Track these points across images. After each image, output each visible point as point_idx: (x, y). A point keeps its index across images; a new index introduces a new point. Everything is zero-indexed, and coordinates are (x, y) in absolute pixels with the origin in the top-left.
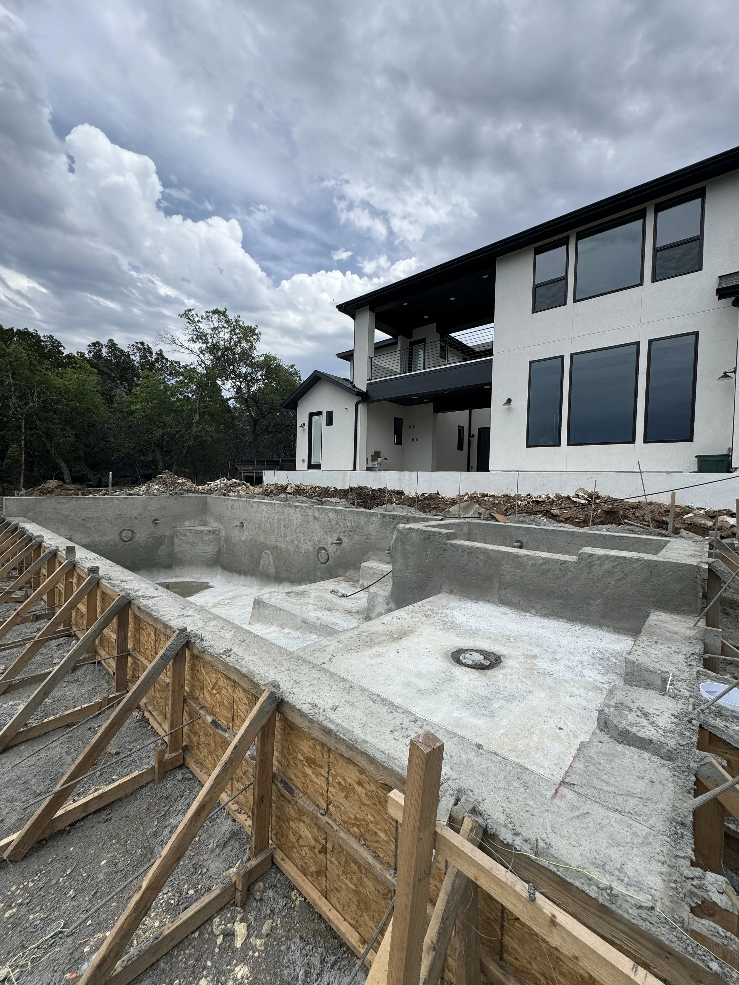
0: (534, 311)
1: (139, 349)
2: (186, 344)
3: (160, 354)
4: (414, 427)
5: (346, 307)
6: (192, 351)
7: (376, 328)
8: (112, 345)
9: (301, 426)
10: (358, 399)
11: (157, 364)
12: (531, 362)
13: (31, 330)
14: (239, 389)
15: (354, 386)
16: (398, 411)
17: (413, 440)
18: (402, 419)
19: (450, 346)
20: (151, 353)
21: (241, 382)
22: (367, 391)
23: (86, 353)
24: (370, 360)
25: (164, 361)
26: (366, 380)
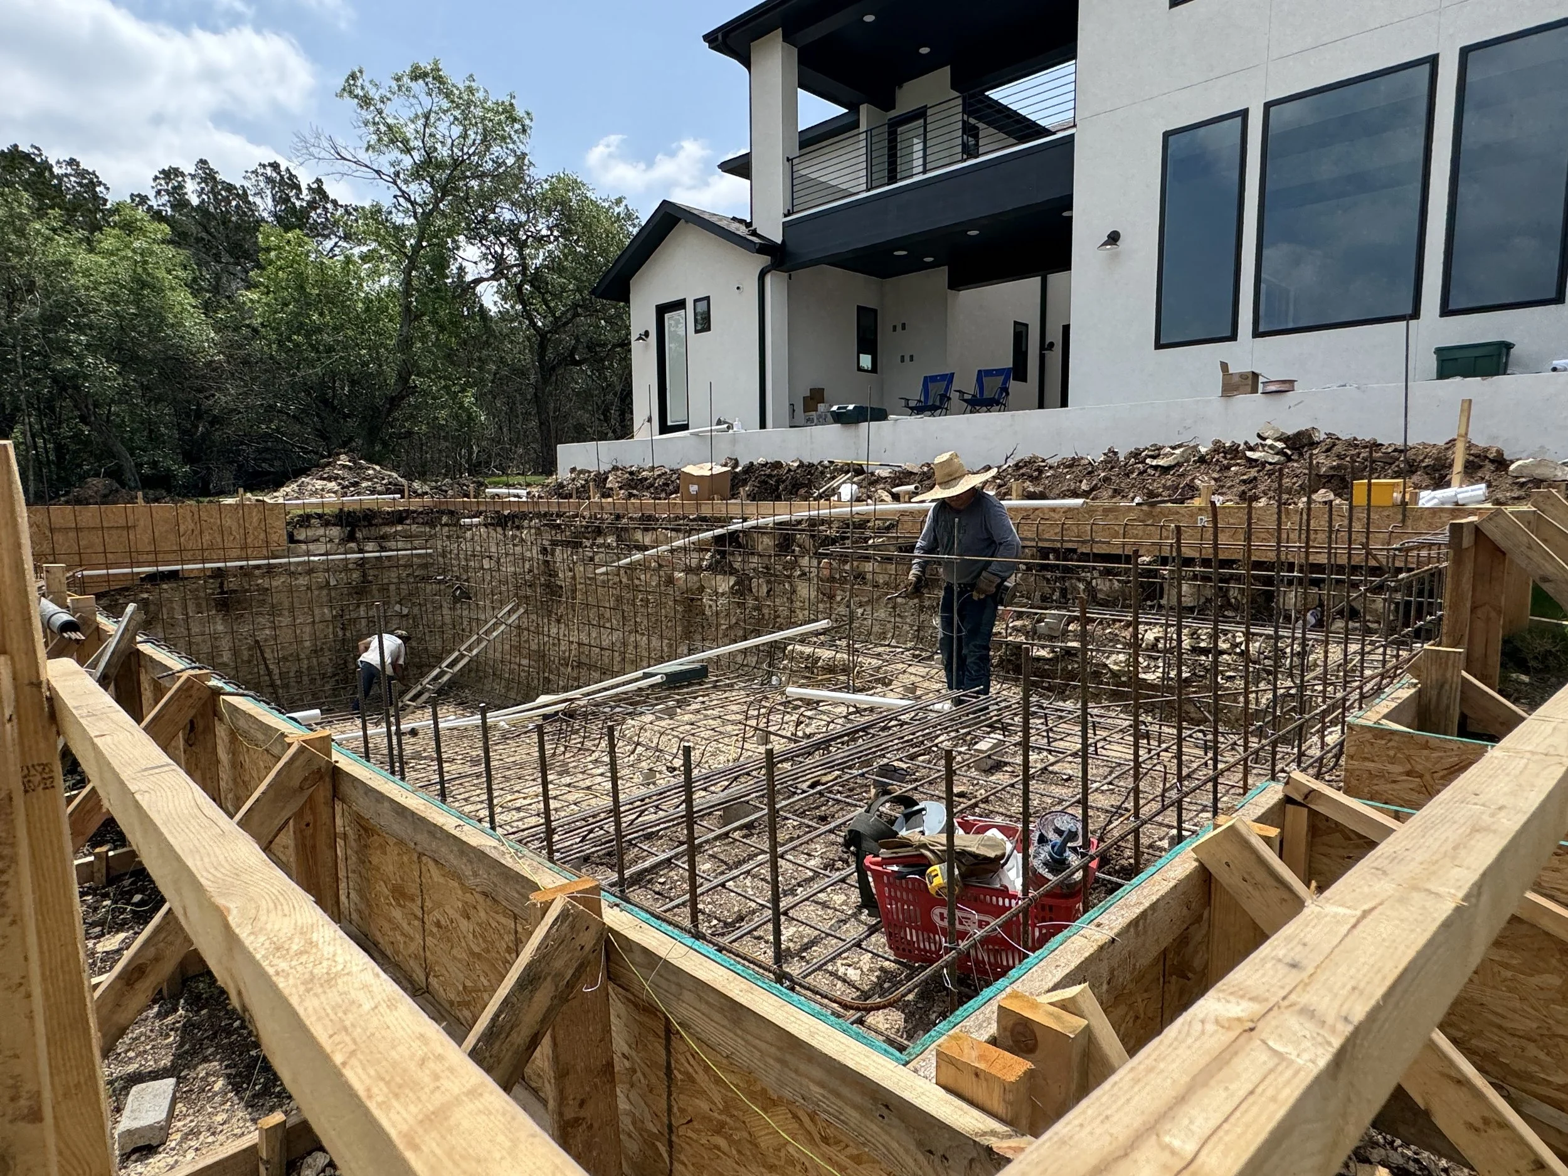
0: (1175, 2)
1: (269, 180)
2: (364, 156)
3: (319, 191)
4: (904, 327)
5: (725, 36)
6: (378, 172)
7: (801, 86)
9: (640, 338)
11: (313, 214)
12: (1167, 135)
13: (25, 148)
14: (499, 260)
15: (754, 233)
16: (865, 291)
17: (903, 359)
18: (875, 311)
19: (987, 122)
20: (298, 187)
21: (503, 245)
22: (783, 241)
23: (151, 194)
24: (788, 165)
25: (329, 206)
26: (781, 215)
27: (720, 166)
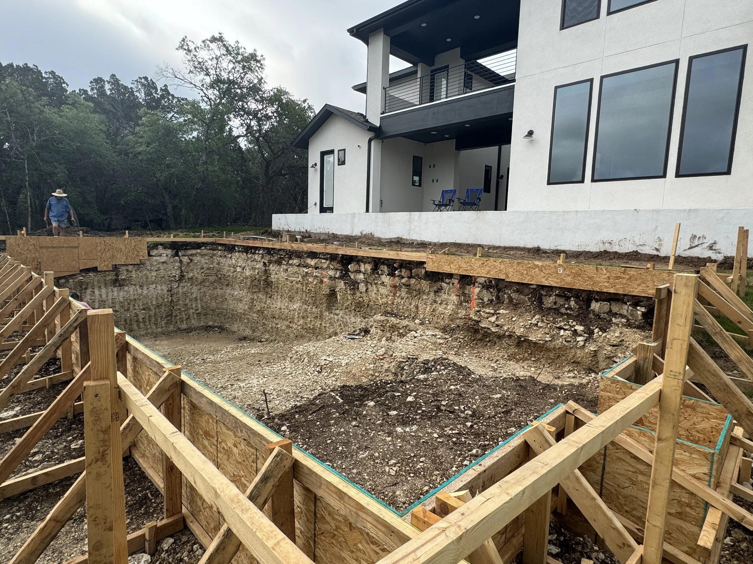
0: (562, 27)
1: (143, 85)
2: (188, 77)
3: (165, 90)
4: (434, 166)
5: (357, 30)
6: (195, 85)
7: (392, 53)
8: (115, 81)
9: (312, 167)
10: (371, 135)
11: (163, 101)
12: (556, 88)
13: (30, 65)
14: (249, 127)
15: (367, 121)
16: (416, 148)
17: (433, 181)
18: (421, 158)
19: (477, 74)
20: (156, 89)
21: (251, 120)
22: (380, 125)
23: (89, 89)
24: (384, 91)
25: (170, 97)
26: (380, 113)
27: (353, 88)
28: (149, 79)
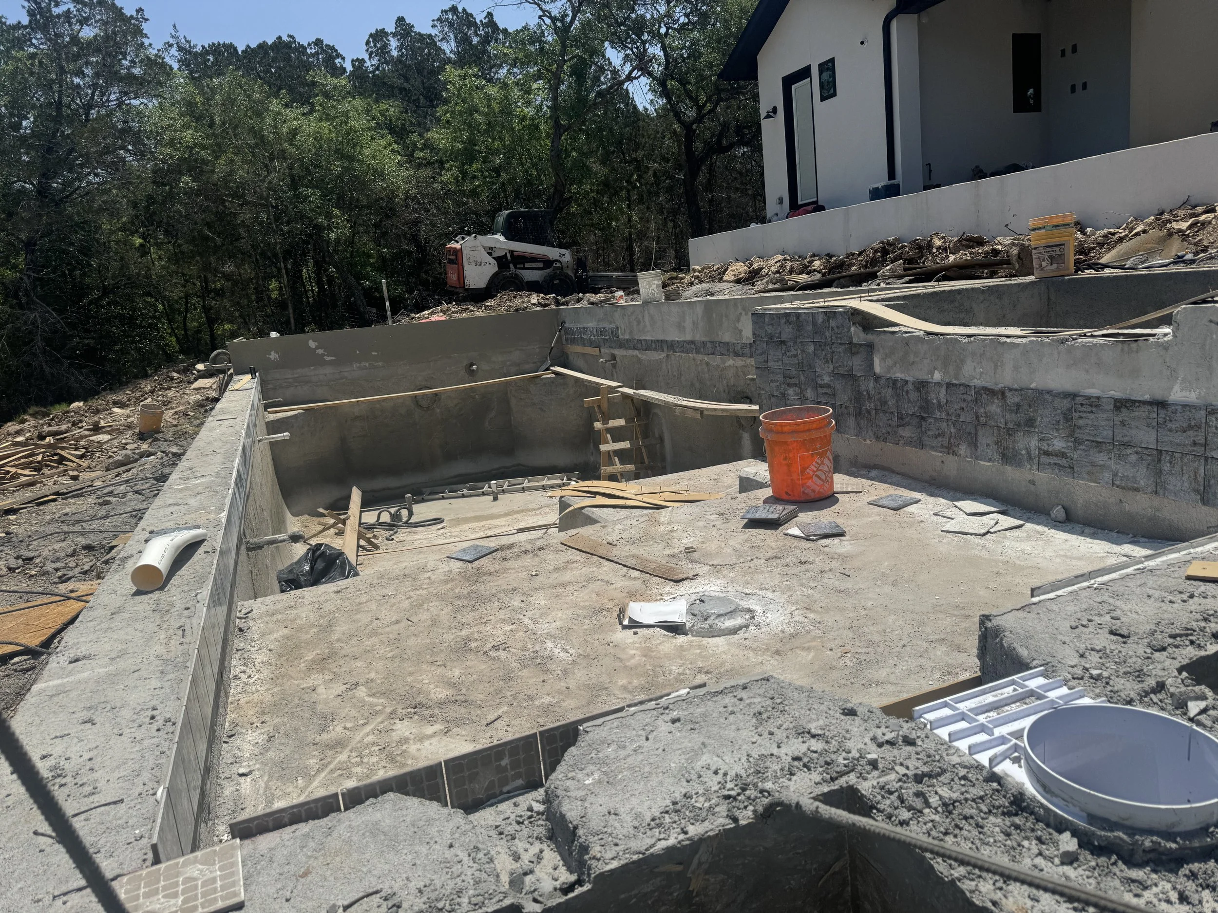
1: (451, 25)
4: (1074, 49)
9: (768, 116)
10: (889, 7)
16: (1023, 15)
17: (1073, 89)
18: (1037, 37)
25: (500, 37)
28: (460, 10)
